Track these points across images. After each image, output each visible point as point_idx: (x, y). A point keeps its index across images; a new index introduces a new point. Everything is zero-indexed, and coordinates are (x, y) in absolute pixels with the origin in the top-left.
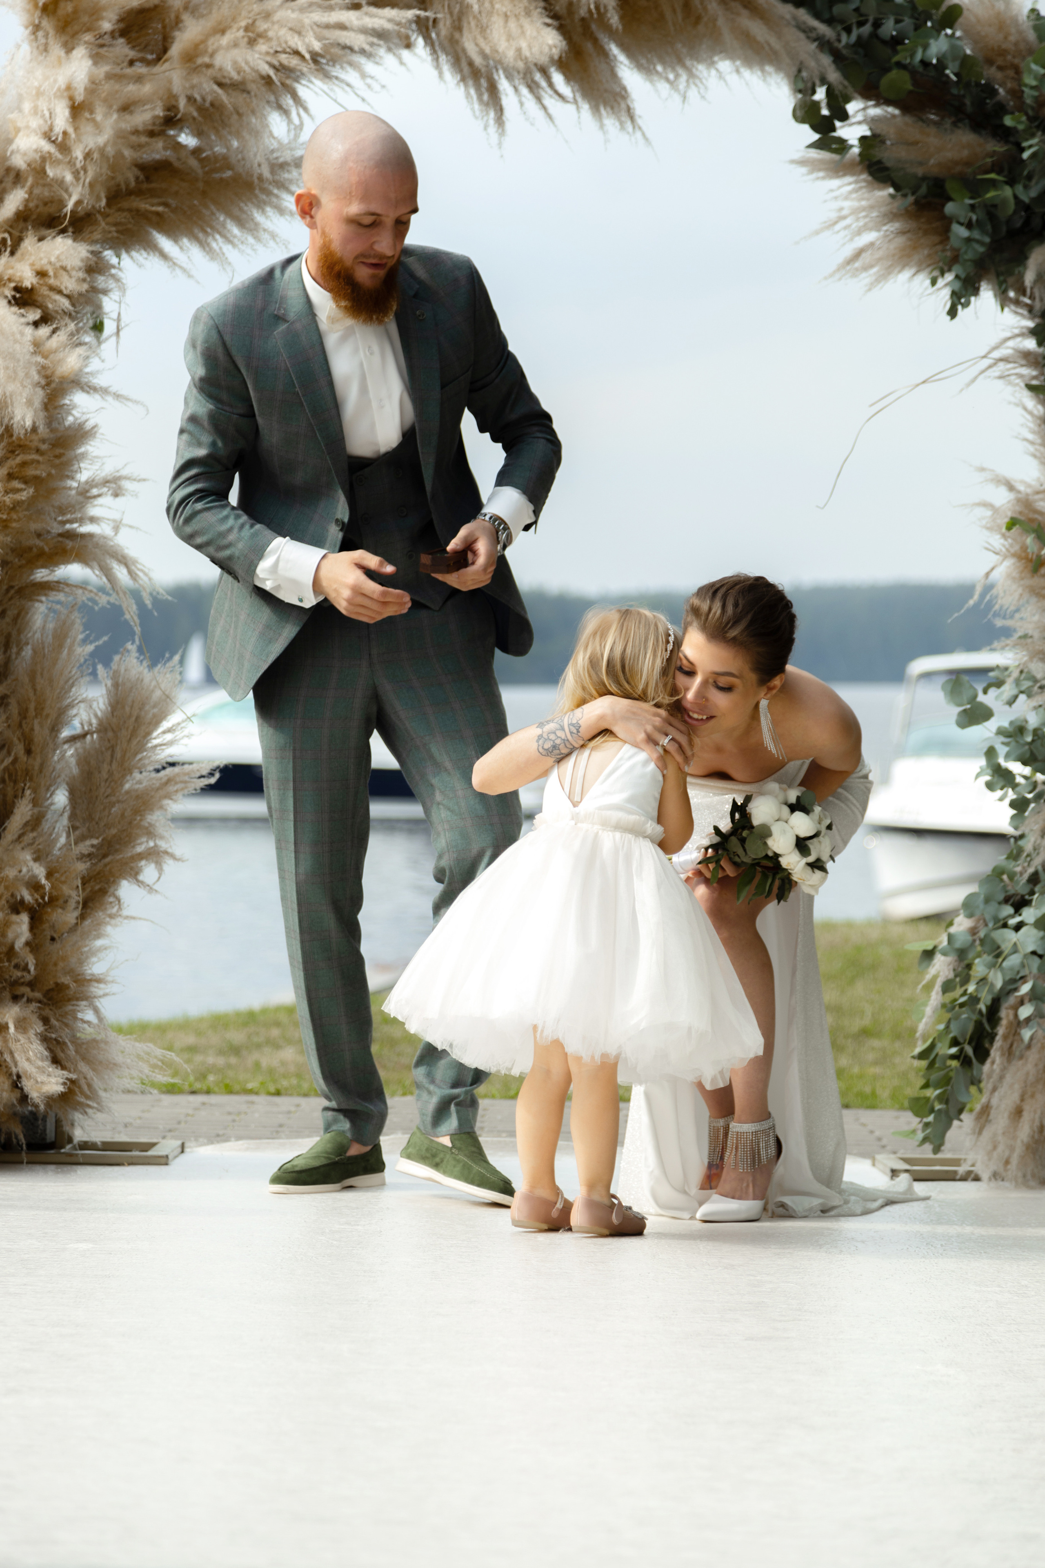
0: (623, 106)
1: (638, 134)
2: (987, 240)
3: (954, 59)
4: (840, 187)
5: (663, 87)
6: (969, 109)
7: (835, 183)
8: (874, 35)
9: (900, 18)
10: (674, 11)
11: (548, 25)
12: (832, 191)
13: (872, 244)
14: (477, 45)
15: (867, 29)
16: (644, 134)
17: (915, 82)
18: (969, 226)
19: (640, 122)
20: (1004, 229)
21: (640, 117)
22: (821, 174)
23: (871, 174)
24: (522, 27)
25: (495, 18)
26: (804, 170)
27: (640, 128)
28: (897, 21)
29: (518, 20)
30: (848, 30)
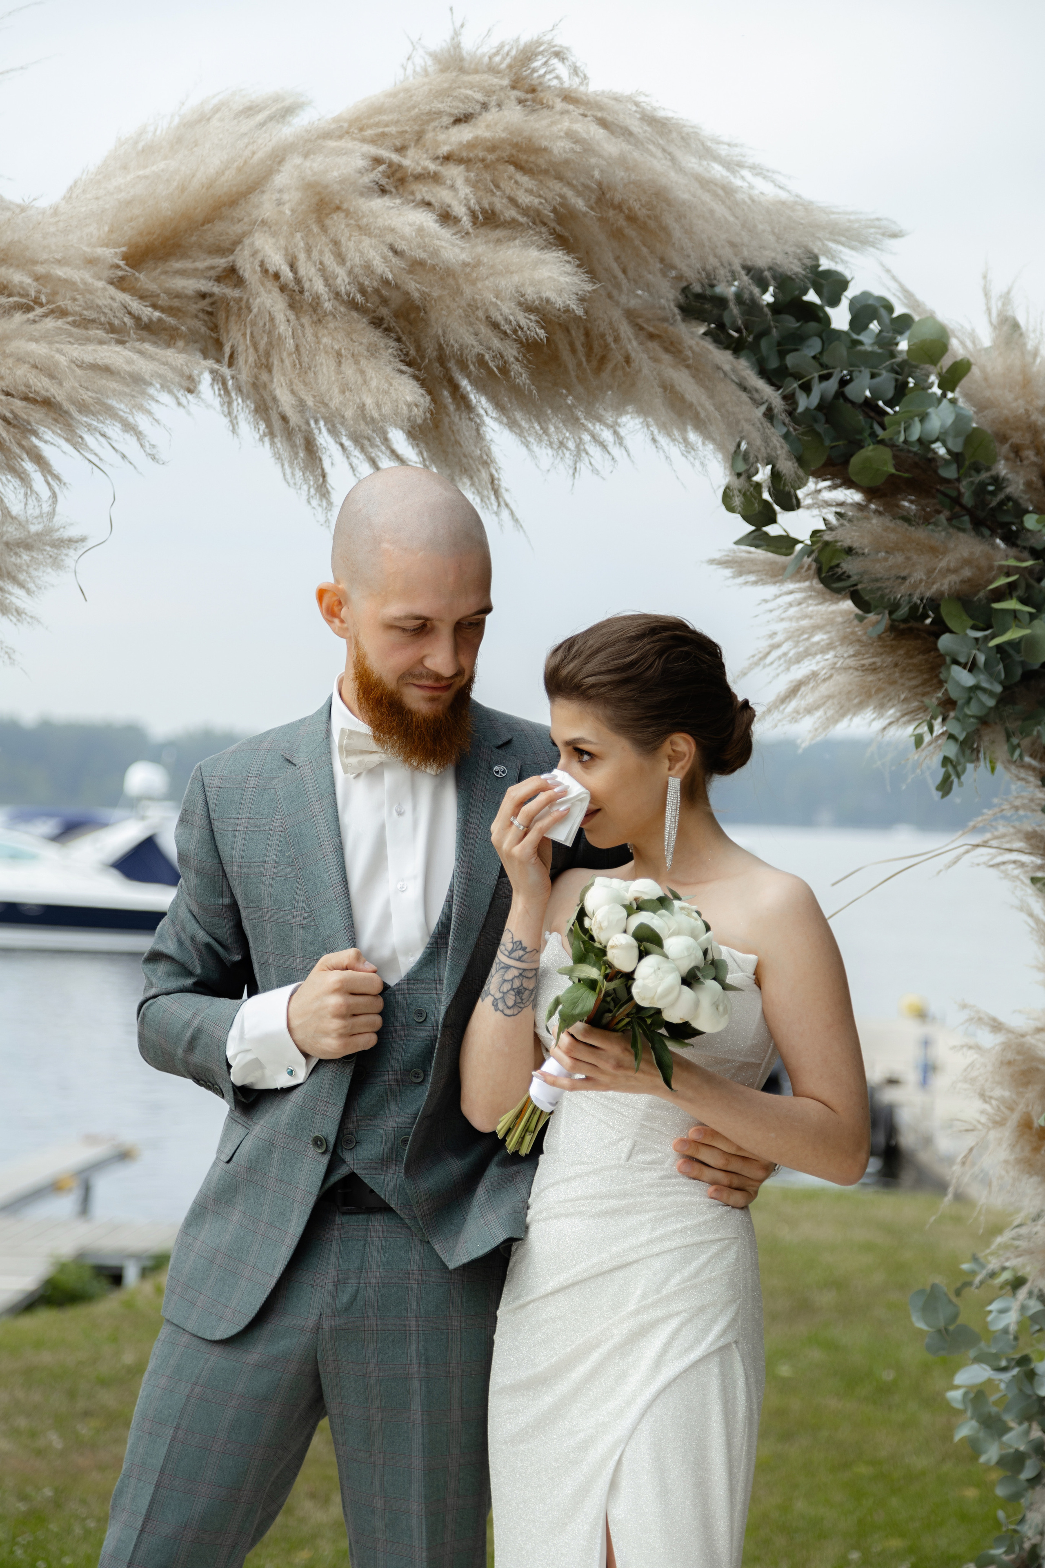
0: (484, 475)
1: (505, 513)
2: (998, 689)
3: (957, 435)
4: (777, 597)
5: (545, 454)
6: (968, 499)
7: (770, 590)
8: (840, 394)
9: (875, 371)
10: (574, 351)
11: (402, 372)
12: (766, 601)
13: (814, 674)
14: (293, 392)
15: (832, 385)
16: (512, 513)
17: (899, 463)
18: (972, 667)
19: (507, 496)
20: (1019, 672)
21: (507, 490)
22: (752, 578)
23: (822, 581)
24: (362, 373)
25: (321, 358)
26: (728, 572)
27: (507, 505)
28: (873, 376)
29: (357, 362)
30: (807, 388)
